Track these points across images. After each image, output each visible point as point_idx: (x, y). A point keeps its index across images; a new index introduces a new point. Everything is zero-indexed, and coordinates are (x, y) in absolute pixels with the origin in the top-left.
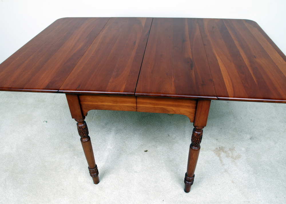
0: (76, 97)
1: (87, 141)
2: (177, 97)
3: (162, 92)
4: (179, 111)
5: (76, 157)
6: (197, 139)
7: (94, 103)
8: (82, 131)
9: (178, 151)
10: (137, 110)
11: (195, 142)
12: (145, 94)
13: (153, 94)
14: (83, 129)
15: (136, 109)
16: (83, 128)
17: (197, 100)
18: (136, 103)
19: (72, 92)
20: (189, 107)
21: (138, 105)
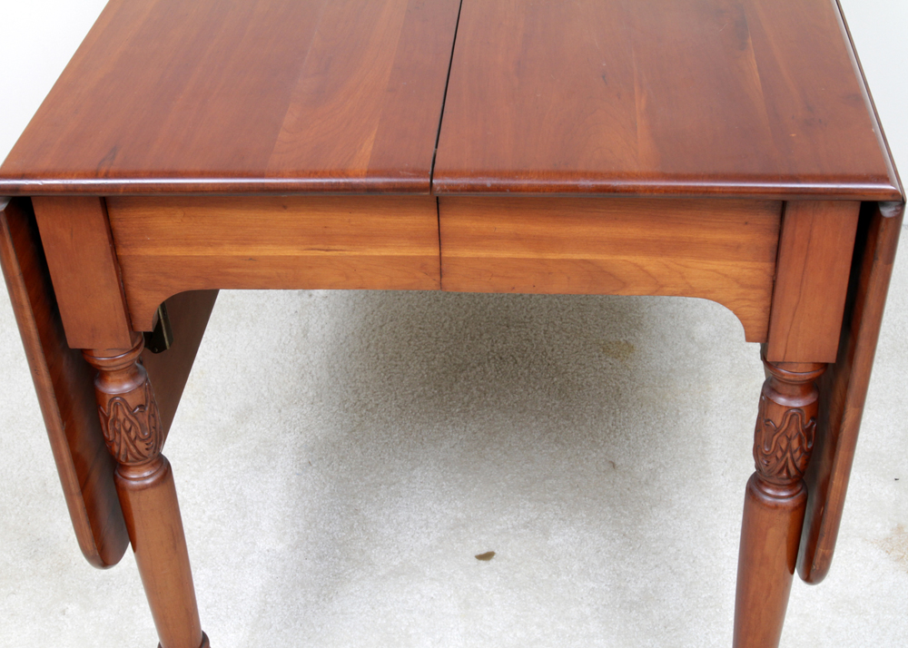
0: (97, 218)
1: (154, 485)
2: (666, 190)
3: (581, 167)
4: (683, 278)
5: (73, 608)
6: (789, 439)
7: (196, 252)
8: (128, 425)
9: (672, 550)
10: (444, 280)
11: (773, 461)
12: (489, 182)
13: (536, 182)
14: (131, 411)
15: (438, 277)
16: (131, 402)
17: (782, 206)
18: (440, 238)
19: (75, 188)
20: (734, 249)
21: (447, 253)
